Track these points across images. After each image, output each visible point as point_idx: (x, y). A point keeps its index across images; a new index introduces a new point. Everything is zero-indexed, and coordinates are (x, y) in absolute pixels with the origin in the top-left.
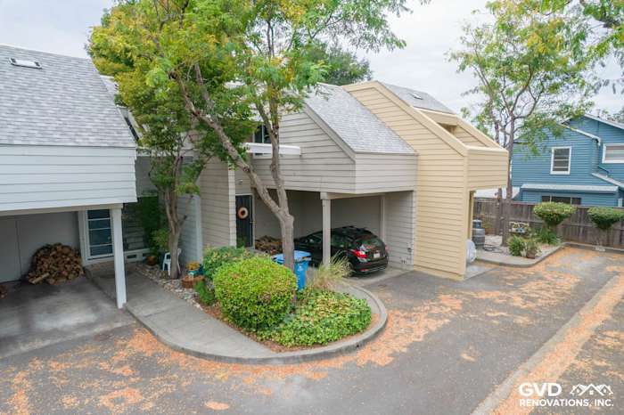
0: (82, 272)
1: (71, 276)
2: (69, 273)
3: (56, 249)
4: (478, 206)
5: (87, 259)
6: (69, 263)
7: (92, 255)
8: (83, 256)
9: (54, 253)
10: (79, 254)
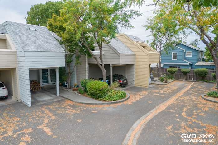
0: (41, 88)
1: (38, 89)
2: (38, 88)
3: (33, 81)
4: (152, 69)
5: (42, 84)
6: (37, 85)
7: (43, 83)
8: (40, 83)
9: (33, 82)
10: (39, 83)
